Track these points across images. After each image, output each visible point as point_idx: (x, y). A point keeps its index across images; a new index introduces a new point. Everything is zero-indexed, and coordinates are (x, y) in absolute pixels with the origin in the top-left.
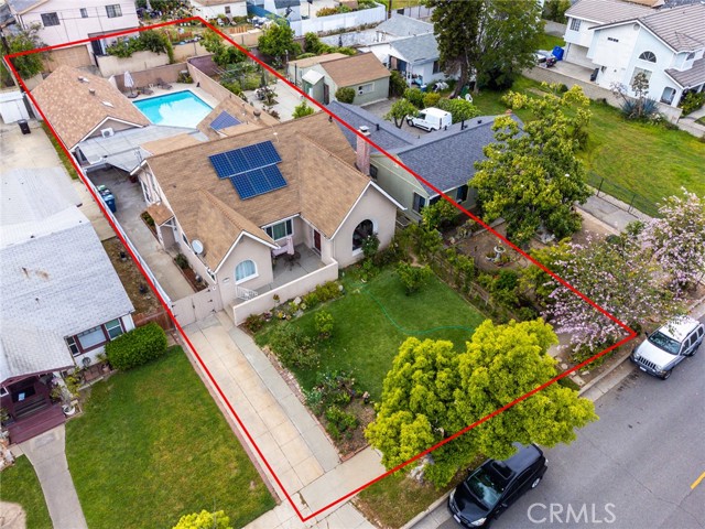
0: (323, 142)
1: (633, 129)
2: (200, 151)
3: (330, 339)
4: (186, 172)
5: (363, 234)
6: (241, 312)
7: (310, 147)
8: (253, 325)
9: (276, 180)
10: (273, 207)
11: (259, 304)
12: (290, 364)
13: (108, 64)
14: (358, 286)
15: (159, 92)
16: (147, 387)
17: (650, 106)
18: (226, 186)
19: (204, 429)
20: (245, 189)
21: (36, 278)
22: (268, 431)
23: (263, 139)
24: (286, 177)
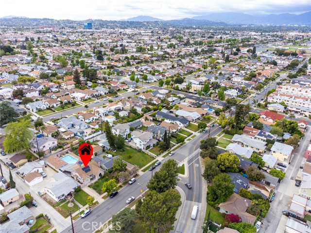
0: (94, 164)
1: (139, 153)
2: (81, 168)
3: (98, 186)
4: (80, 171)
5: (100, 175)
6: (88, 185)
7: (93, 165)
8: (89, 186)
9: (89, 170)
10: (89, 173)
11: (89, 184)
12: (94, 189)
13: (53, 152)
14: (100, 181)
15: (64, 156)
16: (79, 193)
17: (141, 150)
18: (84, 172)
20: (86, 172)
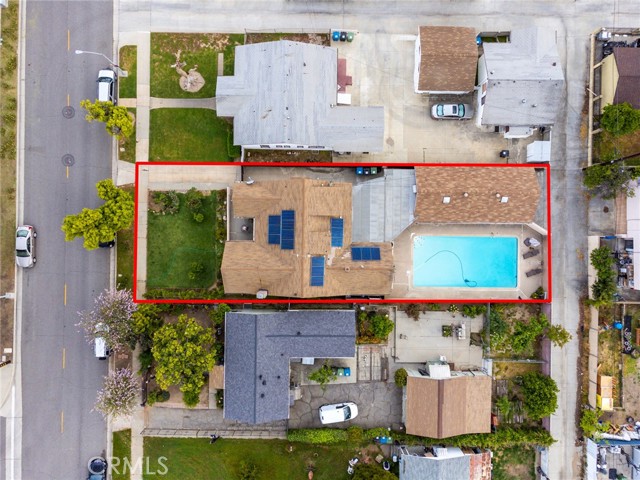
2: (300, 208)
4: (291, 196)
9: (273, 239)
19: (187, 153)
20: (273, 220)
21: (265, 114)
22: (173, 173)
23: (297, 246)
24: (273, 246)
